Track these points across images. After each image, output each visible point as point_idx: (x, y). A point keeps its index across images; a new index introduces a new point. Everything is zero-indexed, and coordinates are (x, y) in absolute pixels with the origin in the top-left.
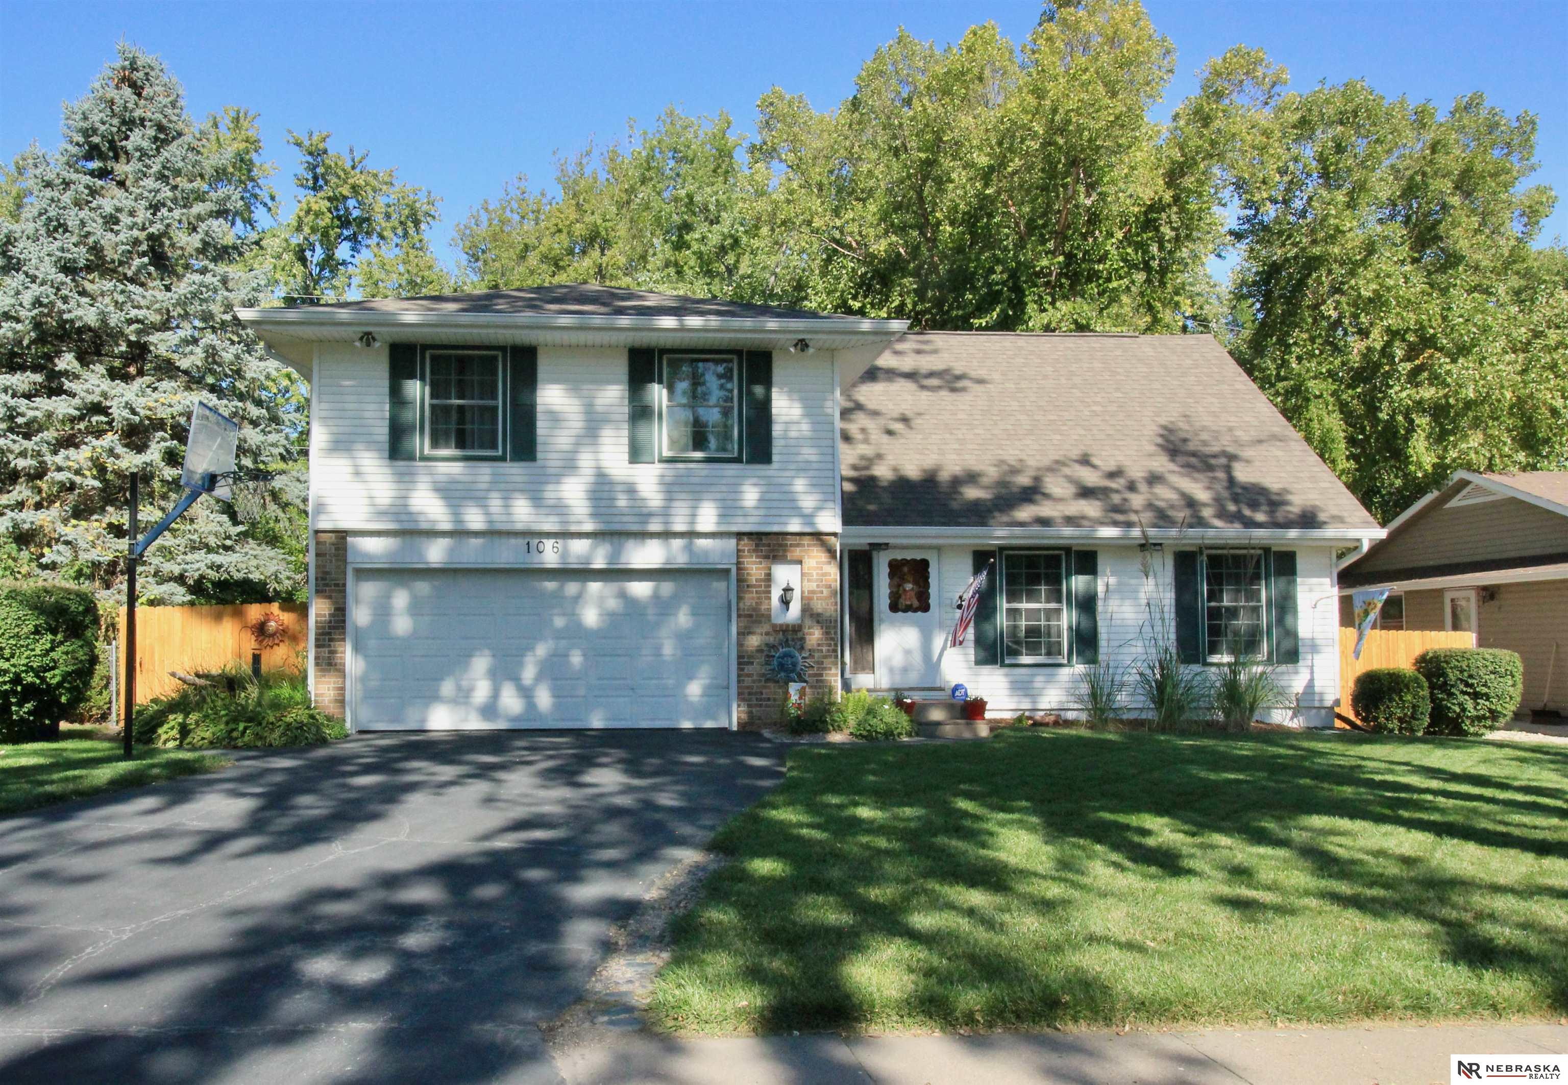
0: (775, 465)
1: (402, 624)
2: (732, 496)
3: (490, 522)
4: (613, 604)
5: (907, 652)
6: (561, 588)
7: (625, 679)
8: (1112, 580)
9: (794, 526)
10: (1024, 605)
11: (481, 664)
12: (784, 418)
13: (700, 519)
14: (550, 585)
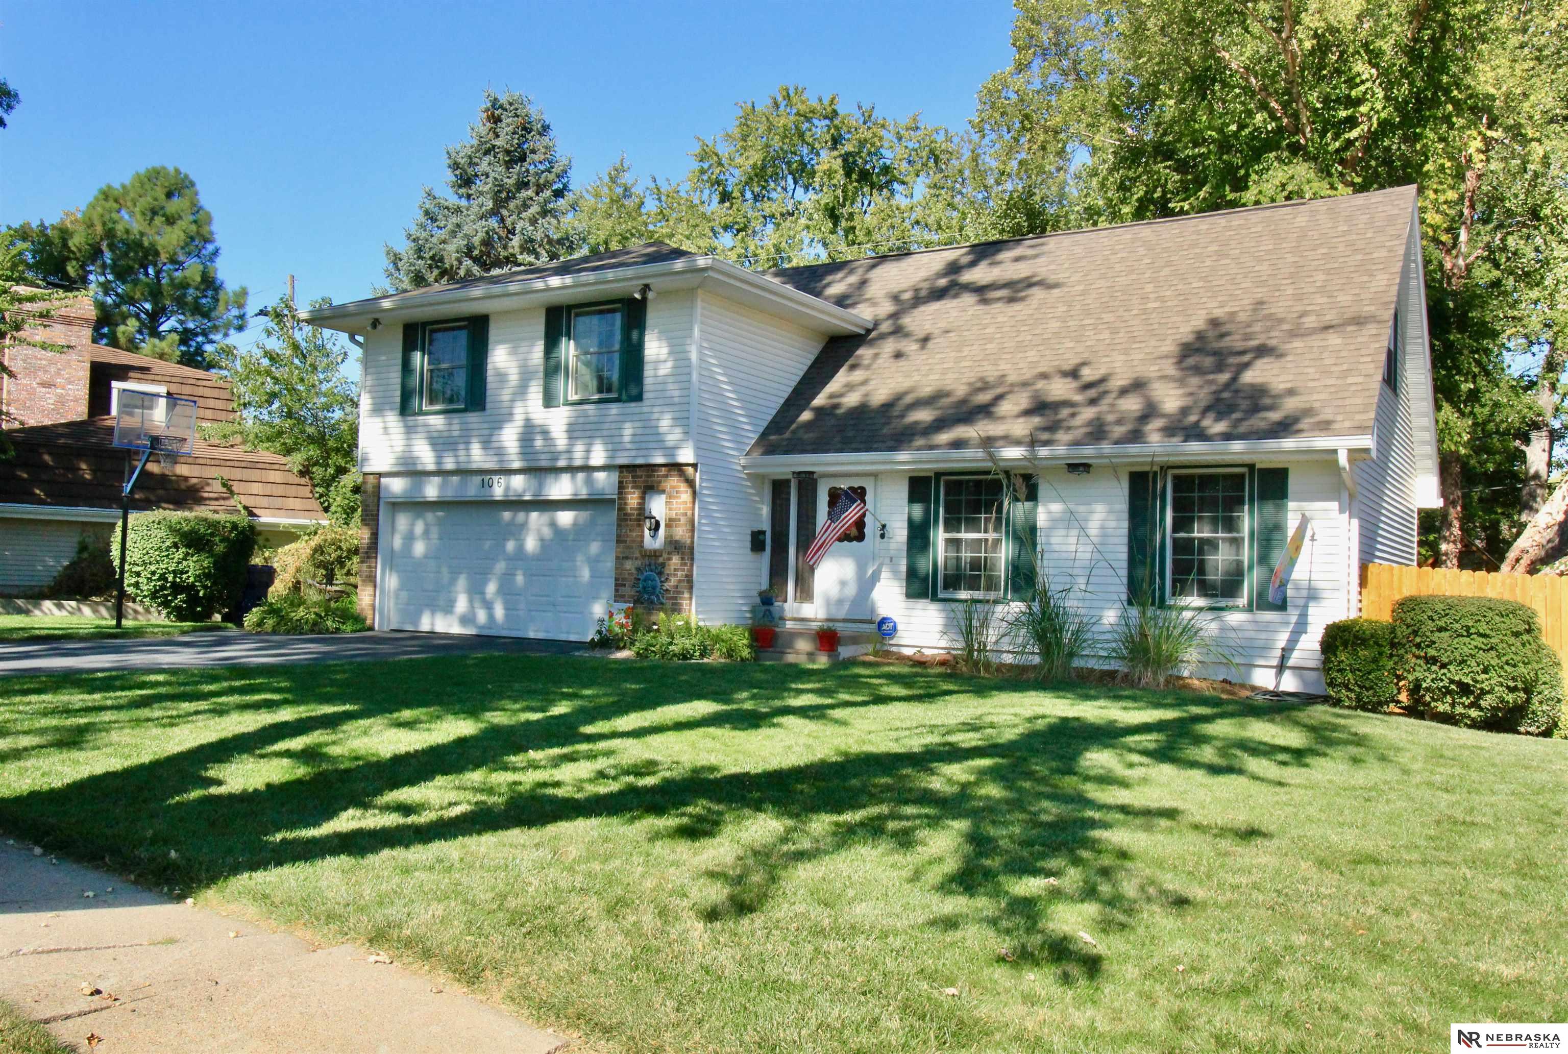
0: (646, 402)
1: (419, 548)
2: (616, 432)
3: (458, 463)
4: (547, 532)
5: (843, 583)
6: (515, 516)
7: (548, 596)
8: (1056, 507)
9: (659, 460)
10: (964, 535)
11: (462, 582)
12: (653, 358)
13: (593, 455)
14: (507, 515)
